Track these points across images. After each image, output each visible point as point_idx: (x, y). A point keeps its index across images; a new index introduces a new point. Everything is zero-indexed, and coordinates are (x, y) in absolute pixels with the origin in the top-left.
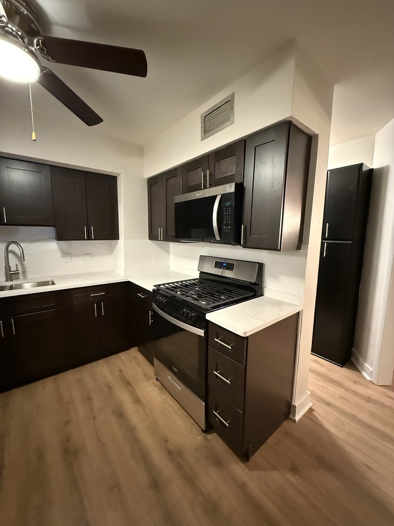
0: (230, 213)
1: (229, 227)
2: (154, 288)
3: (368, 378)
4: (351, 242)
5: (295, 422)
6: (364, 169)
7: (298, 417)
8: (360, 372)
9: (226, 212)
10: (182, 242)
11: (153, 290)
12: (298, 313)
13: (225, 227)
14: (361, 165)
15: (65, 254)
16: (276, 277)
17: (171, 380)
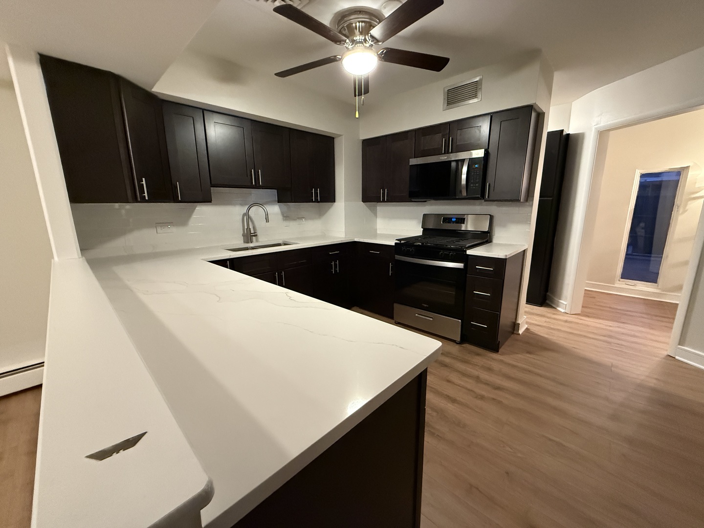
0: (478, 173)
1: (477, 185)
2: (397, 241)
3: (563, 311)
4: (551, 199)
5: (519, 334)
6: (564, 133)
7: (521, 332)
8: (556, 308)
9: (474, 173)
10: (413, 202)
11: (396, 243)
12: (524, 251)
13: (472, 185)
14: (562, 131)
15: (286, 217)
16: (504, 225)
17: (419, 316)
